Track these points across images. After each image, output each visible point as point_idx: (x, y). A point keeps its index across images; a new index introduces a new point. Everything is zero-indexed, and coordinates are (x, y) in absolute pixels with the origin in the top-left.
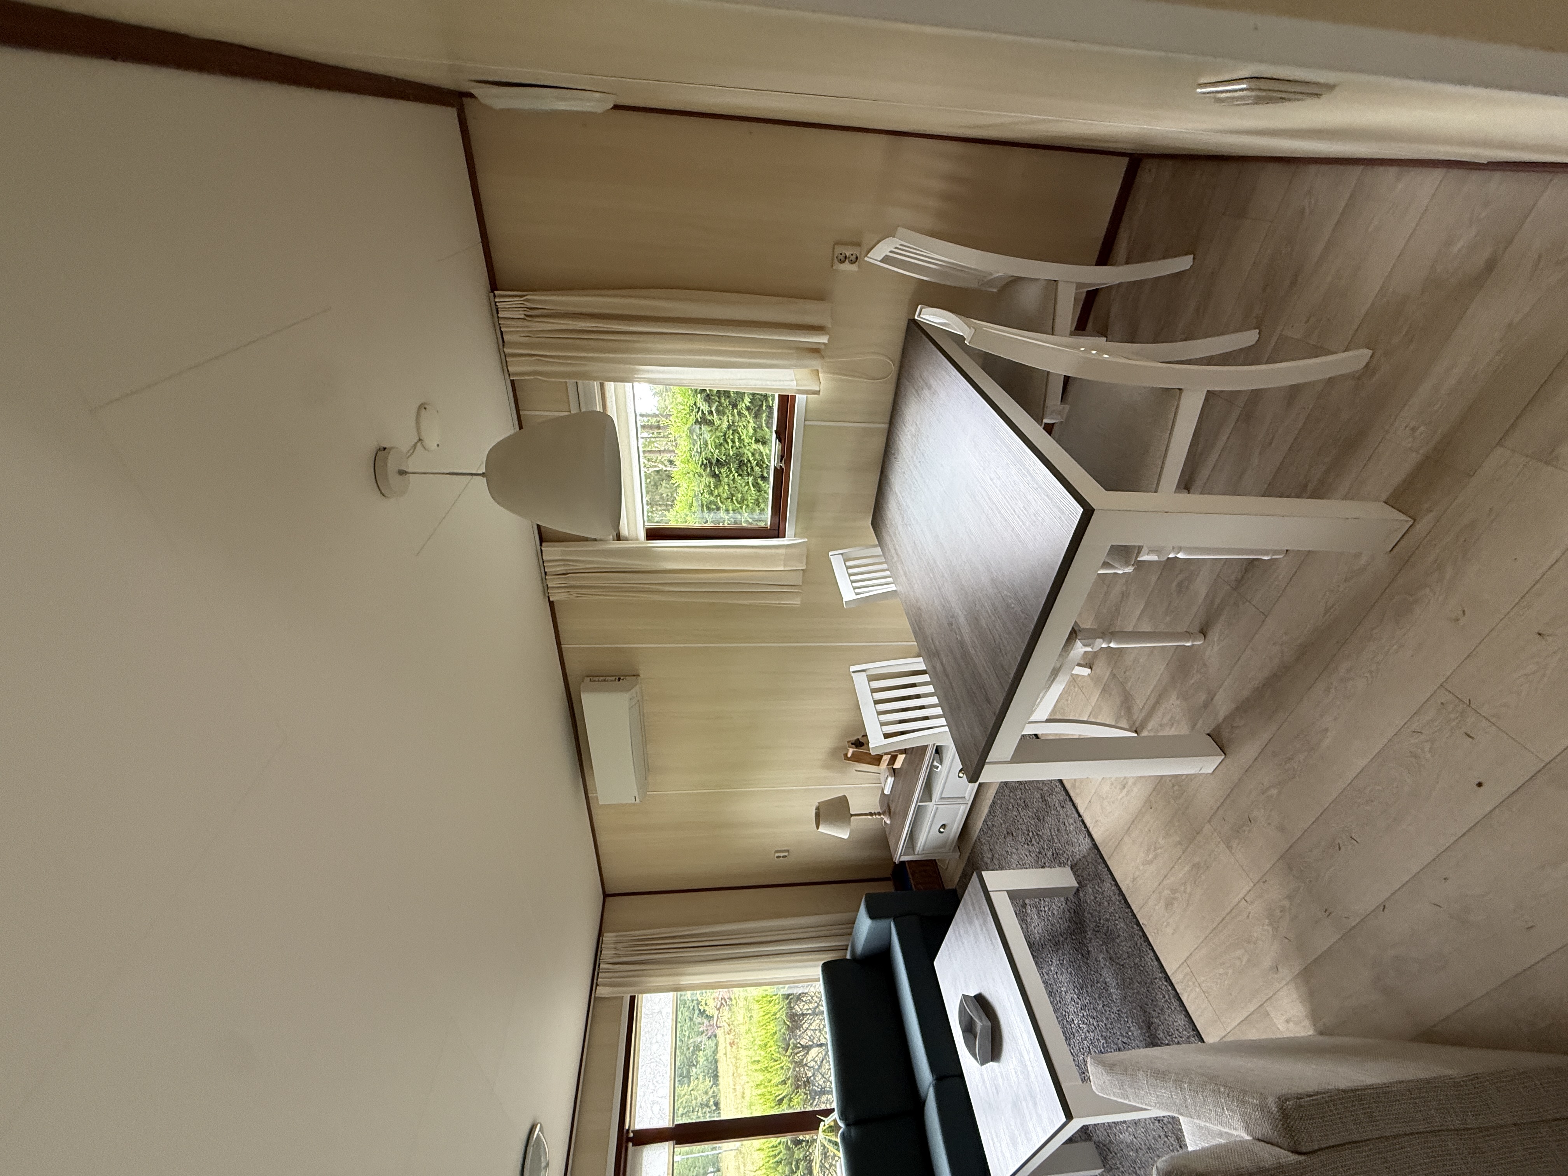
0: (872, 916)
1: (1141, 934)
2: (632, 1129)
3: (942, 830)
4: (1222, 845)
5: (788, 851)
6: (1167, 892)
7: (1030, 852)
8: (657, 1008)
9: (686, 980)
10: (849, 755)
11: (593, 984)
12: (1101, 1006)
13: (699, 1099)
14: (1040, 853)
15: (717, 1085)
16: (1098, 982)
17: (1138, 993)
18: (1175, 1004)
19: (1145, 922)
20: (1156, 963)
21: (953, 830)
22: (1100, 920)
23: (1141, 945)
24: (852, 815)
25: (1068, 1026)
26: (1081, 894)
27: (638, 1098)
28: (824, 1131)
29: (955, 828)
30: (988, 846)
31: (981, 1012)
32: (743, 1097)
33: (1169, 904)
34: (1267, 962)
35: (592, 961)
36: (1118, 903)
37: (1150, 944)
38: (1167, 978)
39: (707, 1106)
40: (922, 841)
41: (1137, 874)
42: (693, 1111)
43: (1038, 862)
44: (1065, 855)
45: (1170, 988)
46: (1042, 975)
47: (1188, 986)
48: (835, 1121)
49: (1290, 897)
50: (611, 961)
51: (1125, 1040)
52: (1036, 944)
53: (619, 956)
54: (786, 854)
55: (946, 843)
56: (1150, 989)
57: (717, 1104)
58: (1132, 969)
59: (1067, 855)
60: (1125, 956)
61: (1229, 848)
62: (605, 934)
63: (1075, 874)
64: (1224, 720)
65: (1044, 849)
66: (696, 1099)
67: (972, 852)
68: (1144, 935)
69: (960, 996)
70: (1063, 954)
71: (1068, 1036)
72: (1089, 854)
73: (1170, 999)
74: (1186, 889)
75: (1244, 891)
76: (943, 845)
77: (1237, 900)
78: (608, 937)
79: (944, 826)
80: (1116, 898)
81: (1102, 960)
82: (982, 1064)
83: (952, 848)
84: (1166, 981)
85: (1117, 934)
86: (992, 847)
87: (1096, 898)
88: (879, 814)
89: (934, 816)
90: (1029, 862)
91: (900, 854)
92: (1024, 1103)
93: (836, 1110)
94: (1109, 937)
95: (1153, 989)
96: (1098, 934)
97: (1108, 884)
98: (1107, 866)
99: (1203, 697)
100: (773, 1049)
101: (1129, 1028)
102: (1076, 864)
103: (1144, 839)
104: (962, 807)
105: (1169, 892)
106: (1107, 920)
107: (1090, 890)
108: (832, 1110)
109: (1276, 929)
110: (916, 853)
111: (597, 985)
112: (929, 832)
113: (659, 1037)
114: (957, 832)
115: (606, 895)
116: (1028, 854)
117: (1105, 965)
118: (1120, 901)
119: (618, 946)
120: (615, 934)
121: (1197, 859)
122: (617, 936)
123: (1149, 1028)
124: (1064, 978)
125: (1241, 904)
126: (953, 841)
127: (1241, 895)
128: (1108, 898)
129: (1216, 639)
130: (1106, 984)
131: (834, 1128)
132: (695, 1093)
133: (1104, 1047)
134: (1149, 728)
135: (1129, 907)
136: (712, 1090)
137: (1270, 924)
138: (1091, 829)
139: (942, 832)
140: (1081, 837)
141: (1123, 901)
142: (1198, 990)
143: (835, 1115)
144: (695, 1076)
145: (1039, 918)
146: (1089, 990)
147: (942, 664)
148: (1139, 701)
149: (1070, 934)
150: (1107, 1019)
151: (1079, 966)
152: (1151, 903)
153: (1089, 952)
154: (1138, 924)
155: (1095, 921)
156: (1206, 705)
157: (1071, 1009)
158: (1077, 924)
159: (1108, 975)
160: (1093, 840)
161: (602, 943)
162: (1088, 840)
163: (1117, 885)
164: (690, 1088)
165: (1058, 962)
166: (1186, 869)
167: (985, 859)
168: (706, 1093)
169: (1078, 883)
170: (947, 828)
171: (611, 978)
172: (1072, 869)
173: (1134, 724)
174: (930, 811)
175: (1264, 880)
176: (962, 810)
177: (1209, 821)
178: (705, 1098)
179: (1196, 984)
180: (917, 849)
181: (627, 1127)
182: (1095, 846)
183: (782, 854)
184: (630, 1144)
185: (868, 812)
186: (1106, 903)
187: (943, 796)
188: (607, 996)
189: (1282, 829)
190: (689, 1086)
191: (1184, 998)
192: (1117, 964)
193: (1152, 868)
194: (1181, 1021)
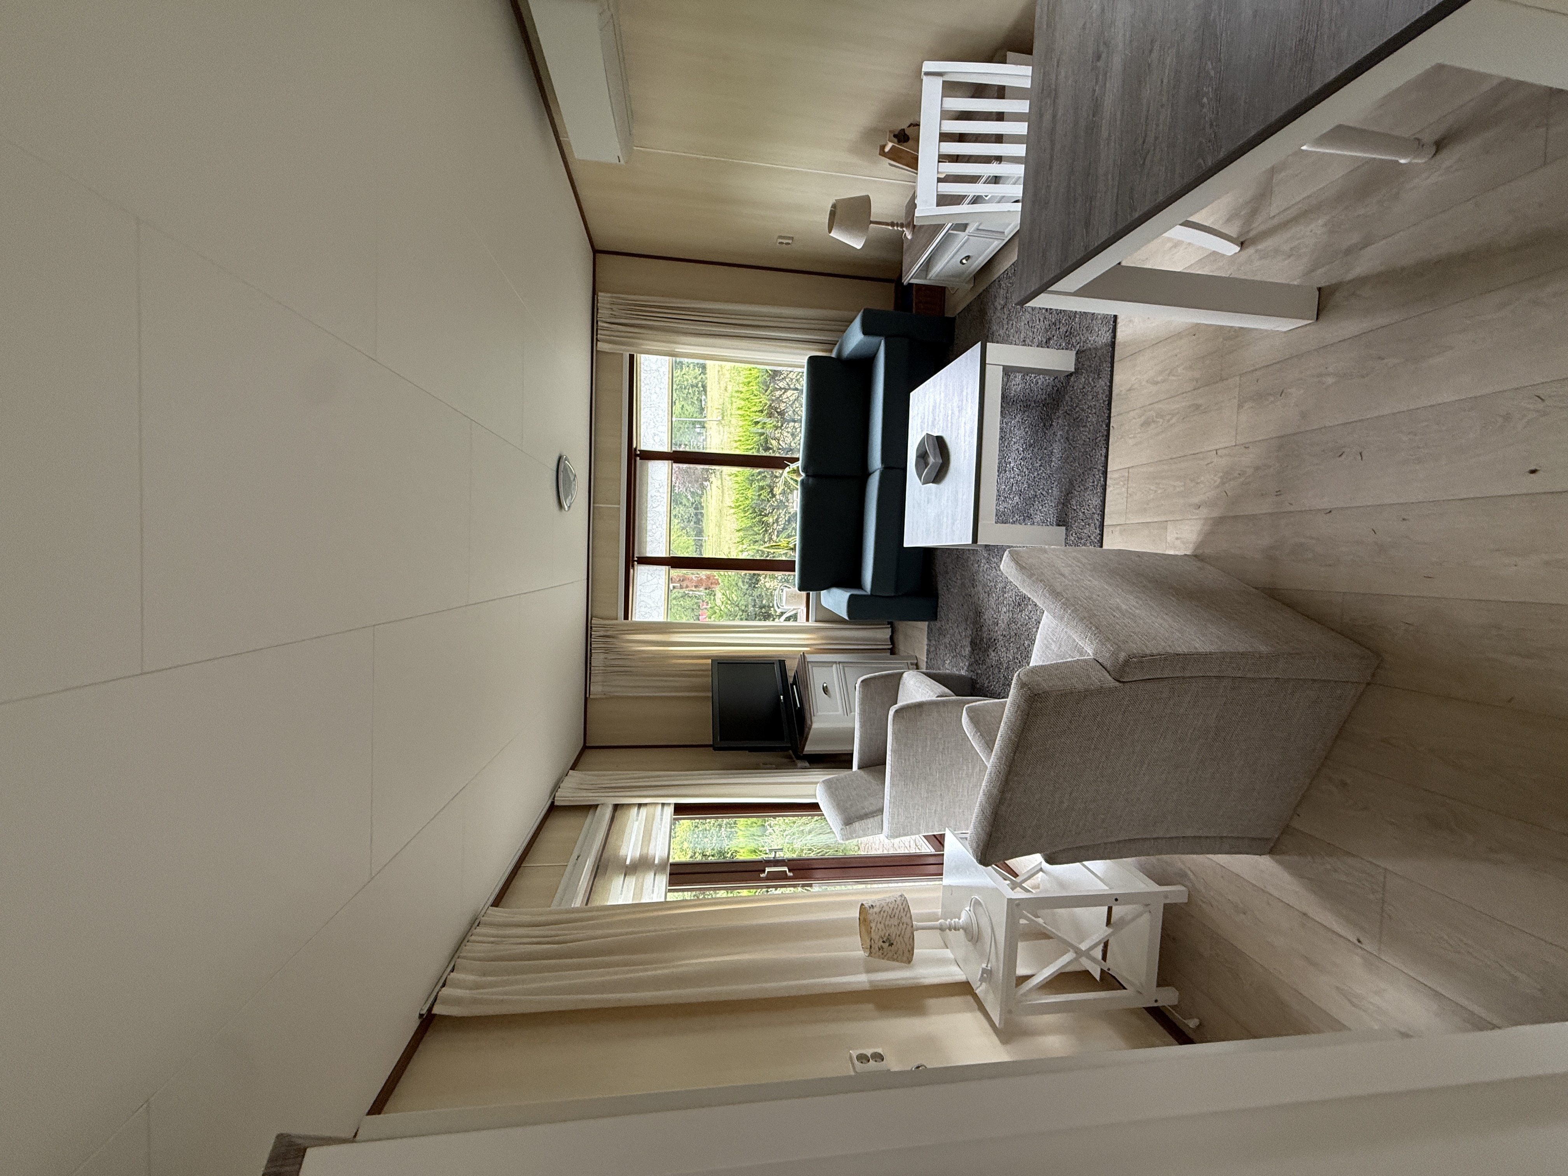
0: (866, 331)
1: (1105, 433)
2: (638, 448)
3: (964, 261)
4: (1236, 401)
5: (792, 238)
6: (1152, 413)
7: (1045, 318)
8: (654, 367)
9: (680, 349)
10: (887, 149)
11: (594, 340)
12: (1038, 465)
13: (690, 381)
14: (1054, 324)
15: (705, 374)
16: (1045, 449)
17: (1074, 470)
18: (1099, 490)
19: (1115, 426)
20: (1103, 459)
21: (977, 262)
22: (1076, 406)
23: (1100, 441)
24: (872, 222)
25: (1004, 465)
26: (1072, 379)
27: (642, 430)
28: (788, 472)
29: (980, 261)
30: (1006, 291)
31: (938, 451)
32: (726, 390)
33: (1146, 424)
34: (1196, 500)
35: (590, 317)
36: (1101, 401)
37: (1108, 444)
38: (1105, 473)
39: (697, 386)
40: (938, 268)
41: (1136, 386)
42: (685, 389)
43: (1047, 331)
44: (1078, 338)
45: (1102, 479)
46: (1002, 422)
47: (1117, 484)
48: (798, 467)
49: (1257, 468)
50: (609, 320)
51: (1044, 493)
52: (1009, 398)
53: (615, 317)
54: (790, 241)
55: (963, 273)
56: (1086, 473)
57: (704, 387)
58: (1080, 454)
59: (1080, 338)
60: (1081, 442)
61: (1240, 406)
62: (599, 294)
63: (1077, 360)
64: (1350, 281)
65: (1060, 322)
66: (687, 380)
67: (986, 290)
68: (1108, 436)
69: (924, 434)
70: (1028, 416)
71: (1001, 470)
72: (1101, 348)
73: (1097, 485)
74: (1171, 419)
75: (1222, 446)
76: (958, 275)
77: (1210, 448)
78: (602, 296)
79: (968, 258)
80: (1103, 397)
81: (1059, 436)
82: (923, 484)
83: (968, 279)
84: (1103, 474)
85: (1084, 424)
86: (1009, 295)
87: (1084, 388)
88: (902, 226)
89: (962, 246)
90: (1039, 327)
91: (911, 276)
92: (945, 519)
93: (801, 459)
94: (1076, 422)
95: (1088, 474)
96: (1067, 416)
97: (1102, 383)
98: (1112, 367)
99: (1355, 238)
100: (755, 388)
101: (1052, 487)
102: (1083, 351)
103: (1165, 360)
104: (996, 243)
105: (1154, 415)
106: (1083, 410)
107: (1083, 380)
108: (797, 459)
109: (1223, 483)
110: (928, 278)
111: (597, 340)
112: (948, 262)
113: (658, 390)
114: (978, 266)
115: (596, 252)
116: (1042, 319)
117: (1059, 440)
118: (1104, 401)
119: (614, 307)
120: (609, 295)
121: (1200, 401)
122: (612, 297)
123: (1068, 494)
124: (1019, 433)
125: (1212, 452)
126: (971, 273)
127: (1217, 447)
128: (1095, 394)
129: (1444, 166)
130: (1052, 453)
131: (796, 471)
132: (687, 377)
133: (1024, 489)
134: (1259, 247)
135: (1110, 409)
136: (700, 377)
137: (1221, 478)
138: (1119, 326)
139: (963, 264)
140: (1105, 329)
141: (1106, 403)
142: (1124, 490)
143: (799, 464)
144: (687, 364)
145: (1022, 379)
146: (1036, 450)
147: (1054, 116)
148: (1276, 206)
149: (1044, 405)
150: (1038, 474)
151: (1037, 431)
152: (1132, 414)
153: (1051, 425)
154: (1108, 425)
155: (1072, 406)
156: (1348, 252)
157: (1013, 455)
158: (1054, 400)
159: (1057, 448)
160: (1114, 337)
161: (598, 302)
162: (1109, 335)
163: (1111, 387)
164: (683, 373)
165: (1020, 420)
166: (1184, 404)
167: (996, 304)
168: (696, 378)
169: (1075, 369)
170: (970, 260)
171: (610, 336)
172: (1077, 353)
173: (1248, 232)
174: (960, 240)
175: (1247, 446)
176: (996, 245)
177: (1241, 375)
178: (695, 381)
179: (1126, 486)
180: (930, 276)
181: (634, 446)
182: (1113, 344)
183: (785, 241)
184: (638, 458)
185: (889, 221)
186: (1090, 397)
187: (980, 228)
188: (607, 351)
189: (1304, 415)
190: (681, 371)
191: (1108, 490)
192: (1070, 444)
193: (1154, 389)
194: (1096, 501)
